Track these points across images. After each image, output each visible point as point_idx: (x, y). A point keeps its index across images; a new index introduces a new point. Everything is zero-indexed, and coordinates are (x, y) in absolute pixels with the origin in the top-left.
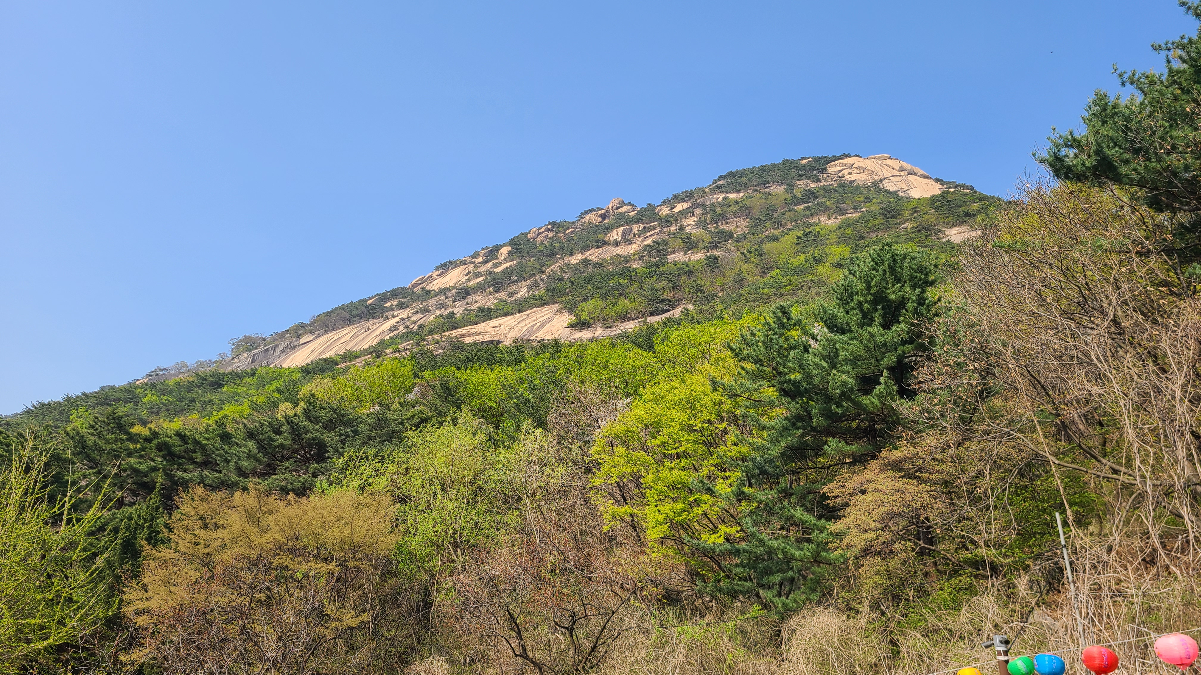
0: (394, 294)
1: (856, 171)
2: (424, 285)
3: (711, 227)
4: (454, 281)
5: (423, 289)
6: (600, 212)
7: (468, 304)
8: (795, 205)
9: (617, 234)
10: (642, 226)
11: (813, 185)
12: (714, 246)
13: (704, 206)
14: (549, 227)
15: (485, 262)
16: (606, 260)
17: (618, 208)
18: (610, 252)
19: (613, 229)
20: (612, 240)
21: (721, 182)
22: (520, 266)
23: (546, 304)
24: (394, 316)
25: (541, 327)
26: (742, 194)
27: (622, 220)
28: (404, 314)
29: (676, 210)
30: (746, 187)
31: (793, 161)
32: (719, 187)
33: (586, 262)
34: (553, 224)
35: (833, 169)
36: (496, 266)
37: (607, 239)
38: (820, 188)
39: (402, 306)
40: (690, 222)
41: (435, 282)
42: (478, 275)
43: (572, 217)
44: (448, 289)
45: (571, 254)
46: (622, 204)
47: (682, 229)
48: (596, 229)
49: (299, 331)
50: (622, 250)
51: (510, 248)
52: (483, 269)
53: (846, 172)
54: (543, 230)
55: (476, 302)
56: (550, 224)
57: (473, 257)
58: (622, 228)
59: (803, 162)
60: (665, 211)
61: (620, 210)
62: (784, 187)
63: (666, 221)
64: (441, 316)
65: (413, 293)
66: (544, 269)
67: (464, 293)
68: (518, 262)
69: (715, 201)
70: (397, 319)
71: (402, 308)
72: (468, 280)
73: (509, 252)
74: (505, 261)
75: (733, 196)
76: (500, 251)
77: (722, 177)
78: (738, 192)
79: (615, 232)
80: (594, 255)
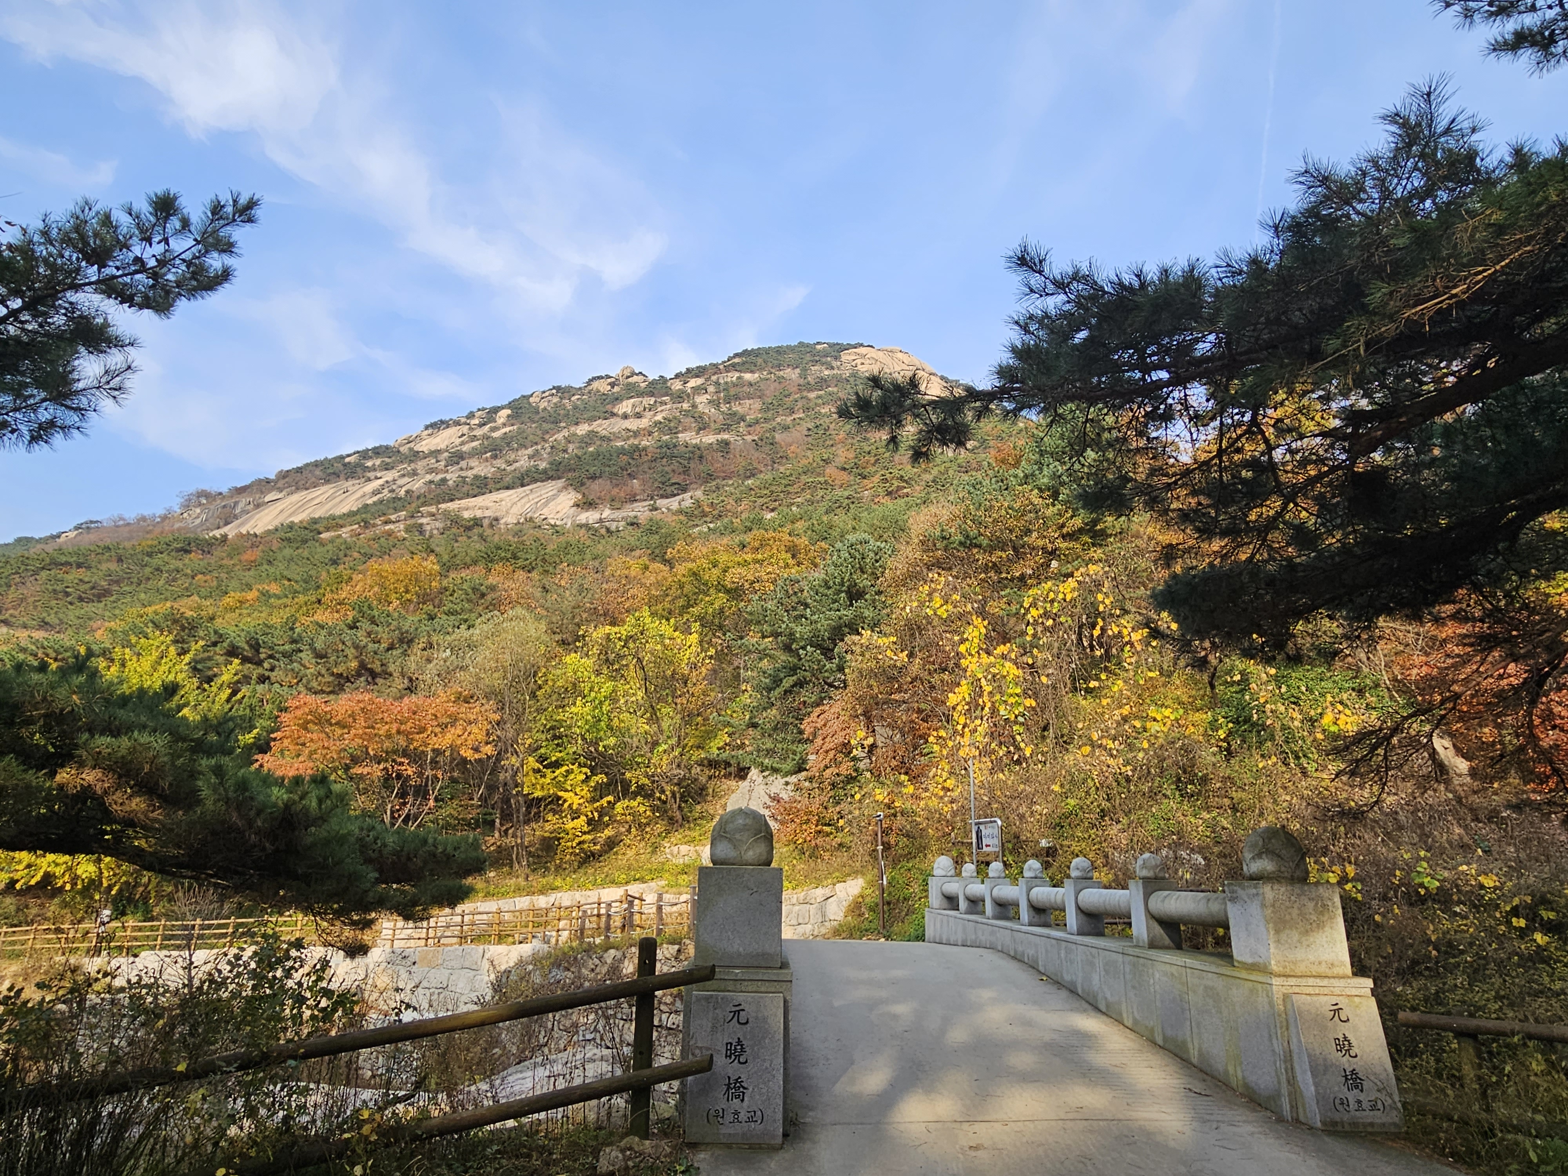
0: (377, 451)
1: (868, 361)
2: (412, 445)
3: (724, 408)
4: (446, 443)
5: (411, 449)
6: (609, 380)
7: (462, 469)
8: (809, 391)
9: (625, 407)
10: (653, 399)
11: (826, 373)
12: (726, 428)
13: (717, 383)
14: (554, 391)
15: (481, 425)
16: (614, 434)
17: (628, 377)
18: (617, 425)
19: (622, 400)
20: (620, 413)
21: (737, 360)
22: (520, 432)
23: (551, 478)
24: (377, 478)
25: (546, 504)
26: (756, 375)
27: (632, 391)
28: (389, 476)
29: (690, 385)
30: (761, 369)
31: (808, 345)
32: (734, 365)
33: (592, 434)
34: (558, 389)
35: (845, 356)
36: (494, 429)
37: (615, 410)
38: (834, 376)
39: (387, 467)
40: (701, 400)
41: (424, 443)
42: (474, 438)
43: (578, 382)
44: (438, 452)
45: (577, 424)
46: (633, 374)
47: (694, 406)
48: (604, 398)
49: (263, 485)
50: (633, 424)
51: (509, 412)
52: (479, 432)
53: (859, 361)
54: (547, 394)
55: (471, 468)
56: (554, 388)
57: (468, 417)
58: (632, 400)
59: (818, 347)
60: (677, 385)
61: (630, 380)
62: (798, 371)
63: (680, 397)
64: (431, 482)
65: (399, 452)
66: (547, 437)
67: (457, 457)
68: (519, 428)
69: (729, 380)
70: (380, 482)
71: (387, 469)
72: (463, 443)
73: (508, 416)
74: (504, 425)
75: (748, 376)
76: (499, 414)
77: (736, 355)
78: (752, 372)
79: (624, 403)
80: (602, 427)
